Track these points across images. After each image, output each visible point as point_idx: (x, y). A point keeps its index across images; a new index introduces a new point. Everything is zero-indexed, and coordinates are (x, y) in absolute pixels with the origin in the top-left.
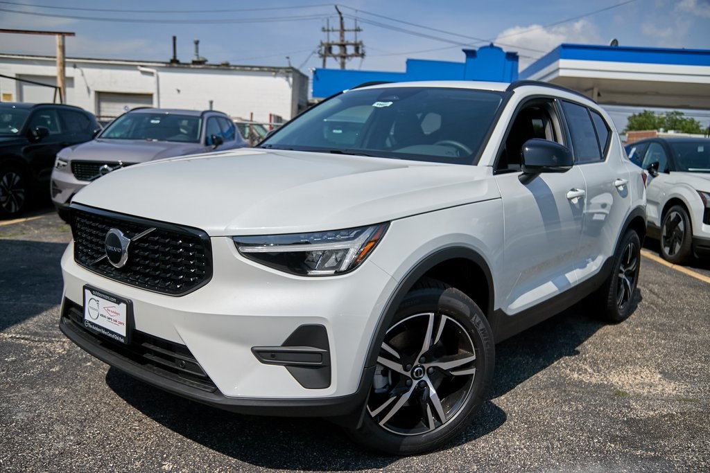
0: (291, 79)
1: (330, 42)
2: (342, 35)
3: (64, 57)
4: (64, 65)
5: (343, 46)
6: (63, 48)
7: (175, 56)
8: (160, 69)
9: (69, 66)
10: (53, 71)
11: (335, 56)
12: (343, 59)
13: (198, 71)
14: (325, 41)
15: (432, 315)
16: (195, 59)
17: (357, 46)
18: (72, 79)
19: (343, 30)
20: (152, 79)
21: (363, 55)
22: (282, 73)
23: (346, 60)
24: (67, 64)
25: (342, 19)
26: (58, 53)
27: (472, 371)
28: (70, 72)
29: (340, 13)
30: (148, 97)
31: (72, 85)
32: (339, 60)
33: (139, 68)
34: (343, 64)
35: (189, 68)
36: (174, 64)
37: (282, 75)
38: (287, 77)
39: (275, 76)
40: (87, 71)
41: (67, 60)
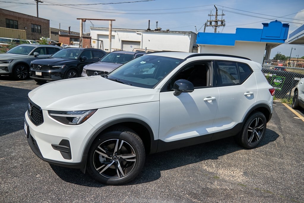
0: (190, 36)
1: (211, 20)
2: (216, 17)
3: (111, 28)
4: (111, 31)
5: (216, 22)
6: (111, 25)
7: (149, 28)
8: (143, 32)
9: (113, 31)
10: (107, 33)
11: (213, 26)
12: (216, 27)
13: (157, 33)
14: (209, 20)
15: (118, 140)
16: (156, 29)
17: (222, 22)
18: (114, 36)
19: (217, 15)
20: (141, 36)
21: (224, 25)
22: (187, 34)
23: (217, 28)
24: (112, 31)
25: (217, 10)
26: (110, 27)
27: (135, 160)
28: (113, 33)
29: (216, 8)
30: (138, 43)
31: (114, 38)
32: (214, 27)
33: (136, 32)
34: (216, 29)
35: (154, 32)
36: (149, 30)
37: (187, 35)
38: (189, 35)
39: (184, 35)
40: (119, 33)
41: (112, 29)
